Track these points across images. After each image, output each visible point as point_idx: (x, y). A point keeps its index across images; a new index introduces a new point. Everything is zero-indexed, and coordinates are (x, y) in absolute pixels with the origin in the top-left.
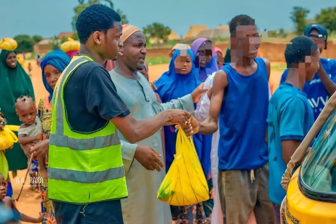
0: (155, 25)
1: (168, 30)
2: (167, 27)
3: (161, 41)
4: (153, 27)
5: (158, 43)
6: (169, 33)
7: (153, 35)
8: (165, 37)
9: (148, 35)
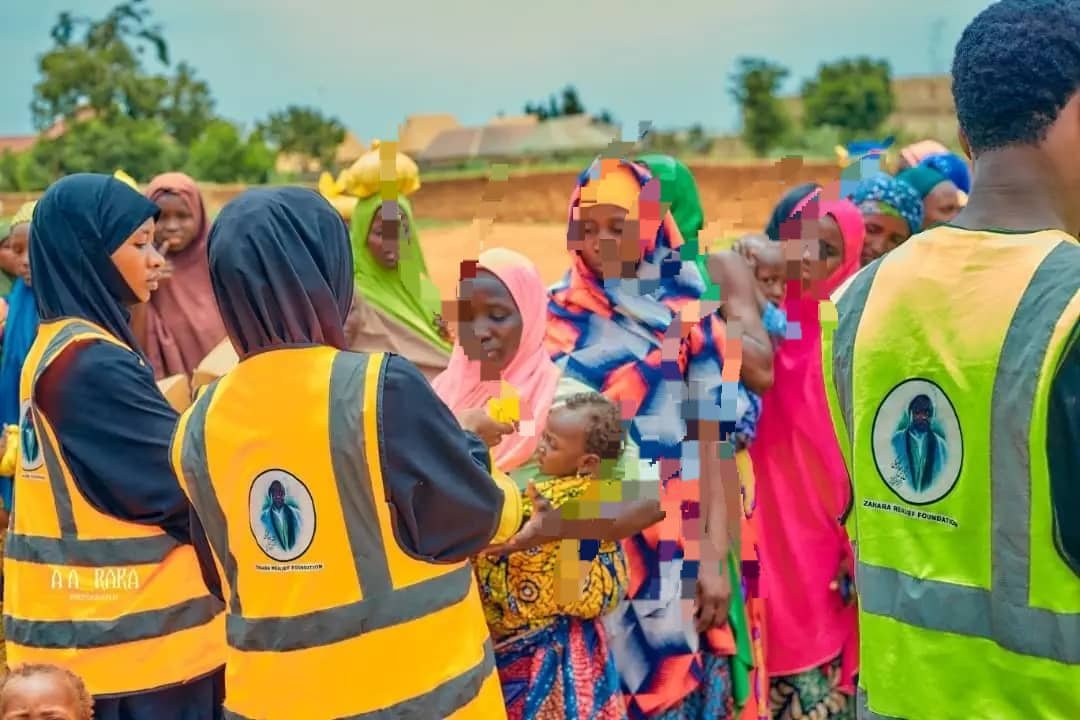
0: (295, 112)
1: (335, 129)
2: (333, 122)
3: (314, 165)
4: (288, 119)
5: (305, 170)
6: (340, 138)
7: (287, 147)
8: (327, 151)
9: (271, 146)
